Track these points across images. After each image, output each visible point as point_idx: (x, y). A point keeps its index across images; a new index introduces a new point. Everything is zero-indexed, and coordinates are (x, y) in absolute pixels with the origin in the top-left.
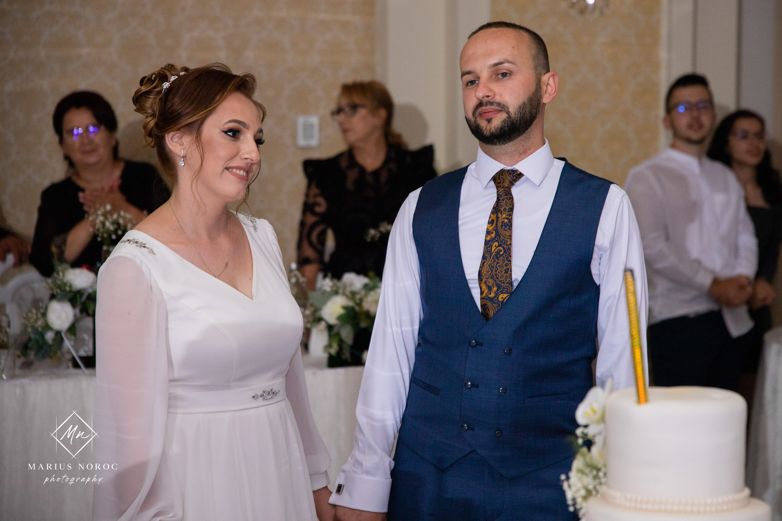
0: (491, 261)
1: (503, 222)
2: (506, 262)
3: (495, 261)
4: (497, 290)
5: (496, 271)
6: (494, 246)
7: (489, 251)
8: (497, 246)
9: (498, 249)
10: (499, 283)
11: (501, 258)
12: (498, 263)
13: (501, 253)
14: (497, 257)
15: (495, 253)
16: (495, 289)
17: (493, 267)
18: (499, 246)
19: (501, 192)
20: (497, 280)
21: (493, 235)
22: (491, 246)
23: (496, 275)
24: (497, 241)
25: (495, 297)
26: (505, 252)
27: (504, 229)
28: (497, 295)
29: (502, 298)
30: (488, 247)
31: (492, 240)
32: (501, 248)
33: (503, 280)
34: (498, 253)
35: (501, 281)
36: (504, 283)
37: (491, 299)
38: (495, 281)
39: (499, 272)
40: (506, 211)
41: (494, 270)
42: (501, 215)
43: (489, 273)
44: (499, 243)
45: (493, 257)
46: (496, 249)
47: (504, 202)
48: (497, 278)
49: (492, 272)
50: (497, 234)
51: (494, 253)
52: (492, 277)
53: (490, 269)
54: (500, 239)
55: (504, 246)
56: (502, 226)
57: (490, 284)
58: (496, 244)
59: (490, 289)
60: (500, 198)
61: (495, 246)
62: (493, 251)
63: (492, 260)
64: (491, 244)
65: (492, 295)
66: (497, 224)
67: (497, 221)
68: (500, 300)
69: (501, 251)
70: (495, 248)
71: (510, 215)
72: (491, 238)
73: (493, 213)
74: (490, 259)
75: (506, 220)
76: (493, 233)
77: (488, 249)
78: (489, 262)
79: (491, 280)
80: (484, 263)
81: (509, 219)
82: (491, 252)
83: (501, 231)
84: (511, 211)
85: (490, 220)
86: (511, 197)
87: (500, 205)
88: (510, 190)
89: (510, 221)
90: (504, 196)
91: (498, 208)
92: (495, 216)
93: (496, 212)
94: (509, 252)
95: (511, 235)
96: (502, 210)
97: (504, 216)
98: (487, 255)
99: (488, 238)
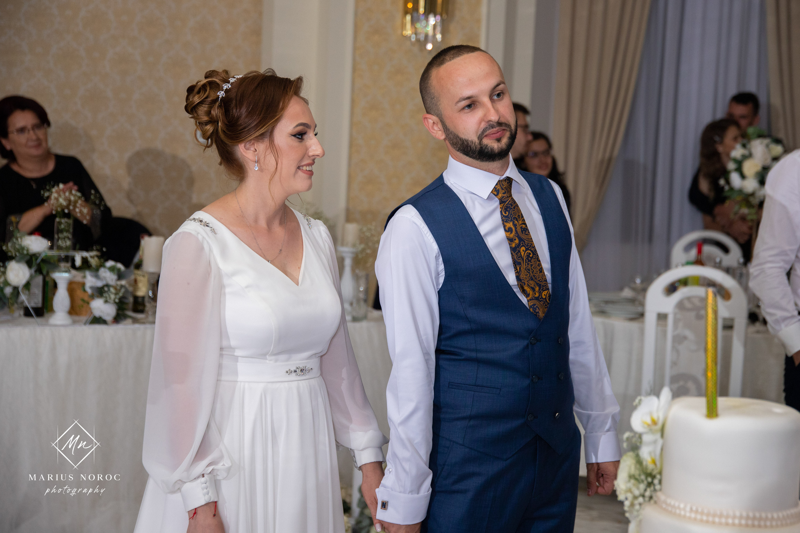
0: (525, 265)
1: (521, 228)
2: (538, 263)
3: (528, 264)
4: (539, 290)
5: (533, 272)
6: (521, 251)
7: (520, 257)
8: (524, 250)
9: (527, 253)
10: (539, 282)
11: (533, 260)
12: (532, 265)
13: (531, 256)
14: (528, 260)
15: (526, 257)
16: (537, 289)
17: (529, 270)
18: (527, 249)
19: (510, 201)
20: (536, 280)
21: (517, 241)
22: (519, 251)
23: (534, 276)
25: (539, 296)
26: (534, 254)
27: (525, 233)
28: (540, 293)
29: (545, 295)
30: (518, 253)
31: (518, 246)
32: (529, 251)
33: (540, 279)
34: (528, 256)
35: (539, 281)
36: (542, 281)
37: (537, 299)
38: (535, 281)
39: (535, 273)
40: (521, 218)
41: (531, 272)
42: (517, 221)
43: (528, 275)
44: (525, 247)
45: (525, 262)
46: (525, 254)
47: (516, 210)
48: (536, 278)
49: (530, 275)
50: (521, 239)
51: (525, 257)
52: (532, 279)
53: (528, 272)
54: (525, 244)
55: (531, 249)
56: (522, 231)
57: (532, 286)
58: (523, 248)
59: (533, 289)
60: (512, 206)
61: (523, 250)
62: (523, 256)
63: (525, 263)
64: (518, 250)
65: (537, 295)
66: (516, 231)
67: (516, 228)
68: (544, 297)
69: (530, 254)
70: (523, 253)
71: (524, 220)
72: (516, 245)
73: (506, 222)
74: (524, 263)
75: (524, 226)
76: (515, 240)
77: (518, 255)
78: (524, 266)
79: (531, 282)
80: (520, 268)
81: (525, 224)
82: (522, 257)
83: (523, 236)
84: (523, 217)
85: (507, 228)
86: (517, 205)
87: (514, 213)
88: (512, 199)
89: (526, 226)
90: (514, 204)
91: (512, 216)
92: (511, 223)
93: (511, 220)
94: (536, 253)
95: (531, 239)
96: (517, 217)
97: (520, 222)
98: (520, 261)
99: (514, 245)
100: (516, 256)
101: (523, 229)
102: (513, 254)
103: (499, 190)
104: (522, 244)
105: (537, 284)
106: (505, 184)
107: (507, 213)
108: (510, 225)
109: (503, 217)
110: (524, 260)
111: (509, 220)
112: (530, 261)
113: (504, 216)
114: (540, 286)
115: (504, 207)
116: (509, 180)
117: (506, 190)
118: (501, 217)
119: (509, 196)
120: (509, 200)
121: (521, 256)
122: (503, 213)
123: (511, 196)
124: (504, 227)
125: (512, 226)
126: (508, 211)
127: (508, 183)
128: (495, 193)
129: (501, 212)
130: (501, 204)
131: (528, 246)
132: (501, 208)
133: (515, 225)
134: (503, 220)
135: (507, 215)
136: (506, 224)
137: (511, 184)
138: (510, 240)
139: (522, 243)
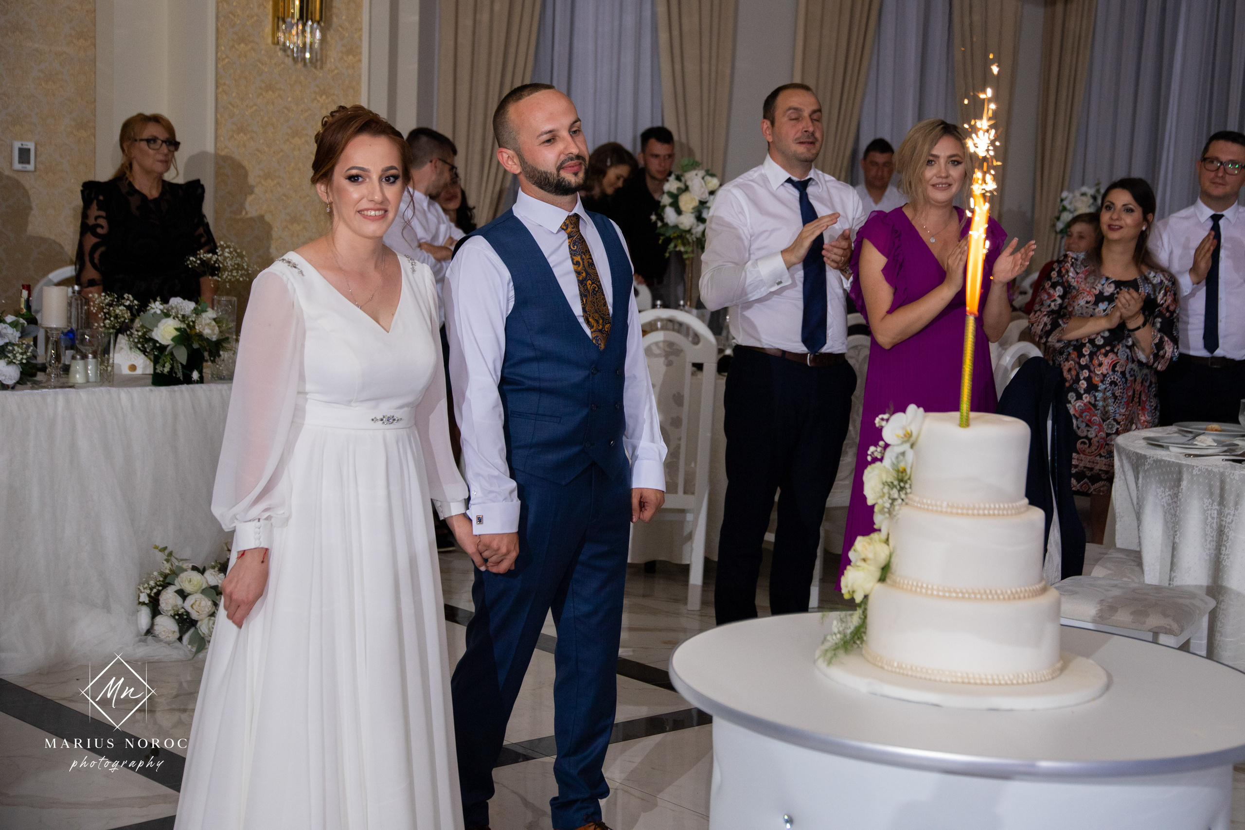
1: (588, 262)
2: (602, 297)
3: (594, 297)
4: (603, 322)
5: (597, 305)
6: (588, 284)
8: (591, 283)
9: (593, 286)
10: (602, 315)
11: (598, 294)
12: (597, 299)
13: (596, 289)
16: (601, 321)
17: (594, 302)
18: (593, 283)
21: (584, 274)
22: (586, 284)
23: (598, 308)
24: (589, 279)
25: (602, 328)
26: (599, 288)
27: (591, 268)
28: (604, 326)
29: (606, 327)
30: (585, 286)
31: (585, 280)
32: (595, 285)
34: (594, 290)
35: (602, 312)
36: (605, 314)
37: (600, 331)
38: (599, 314)
39: (599, 306)
41: (595, 304)
42: (585, 256)
44: (591, 281)
45: (591, 295)
46: (591, 288)
47: (583, 245)
49: (594, 308)
50: (587, 273)
51: (591, 290)
52: (597, 312)
53: (592, 305)
54: (591, 278)
56: (589, 266)
57: (597, 318)
58: (589, 282)
59: (597, 322)
60: (579, 241)
62: (589, 289)
65: (600, 326)
66: (583, 265)
67: (583, 262)
68: (606, 329)
69: (595, 288)
70: (589, 286)
71: (590, 255)
72: (583, 278)
73: (574, 255)
75: (590, 261)
76: (582, 273)
77: (585, 288)
78: (590, 299)
79: (596, 315)
80: (586, 301)
81: (591, 258)
82: (588, 291)
83: (590, 271)
84: (589, 252)
85: (575, 261)
86: (584, 240)
87: (581, 248)
88: (580, 234)
89: (593, 261)
90: (582, 239)
91: (580, 250)
92: (579, 257)
93: (579, 254)
94: (601, 287)
95: (597, 274)
96: (585, 252)
97: (588, 257)
98: (586, 294)
99: (581, 278)
100: (583, 289)
101: (590, 263)
102: (581, 287)
103: (568, 225)
105: (601, 317)
106: (574, 219)
107: (575, 247)
108: (578, 258)
109: (571, 251)
110: (590, 293)
111: (577, 254)
112: (595, 294)
114: (603, 319)
115: (572, 241)
116: (577, 216)
117: (575, 226)
118: (569, 250)
119: (577, 231)
120: (577, 235)
121: (587, 289)
122: (572, 247)
123: (579, 231)
124: (573, 260)
125: (580, 260)
126: (576, 245)
127: (576, 219)
128: (565, 228)
129: (569, 246)
130: (570, 239)
131: (593, 280)
132: (569, 242)
133: (583, 259)
134: (571, 254)
135: (575, 249)
136: (574, 258)
137: (579, 220)
138: (578, 273)
139: (589, 277)
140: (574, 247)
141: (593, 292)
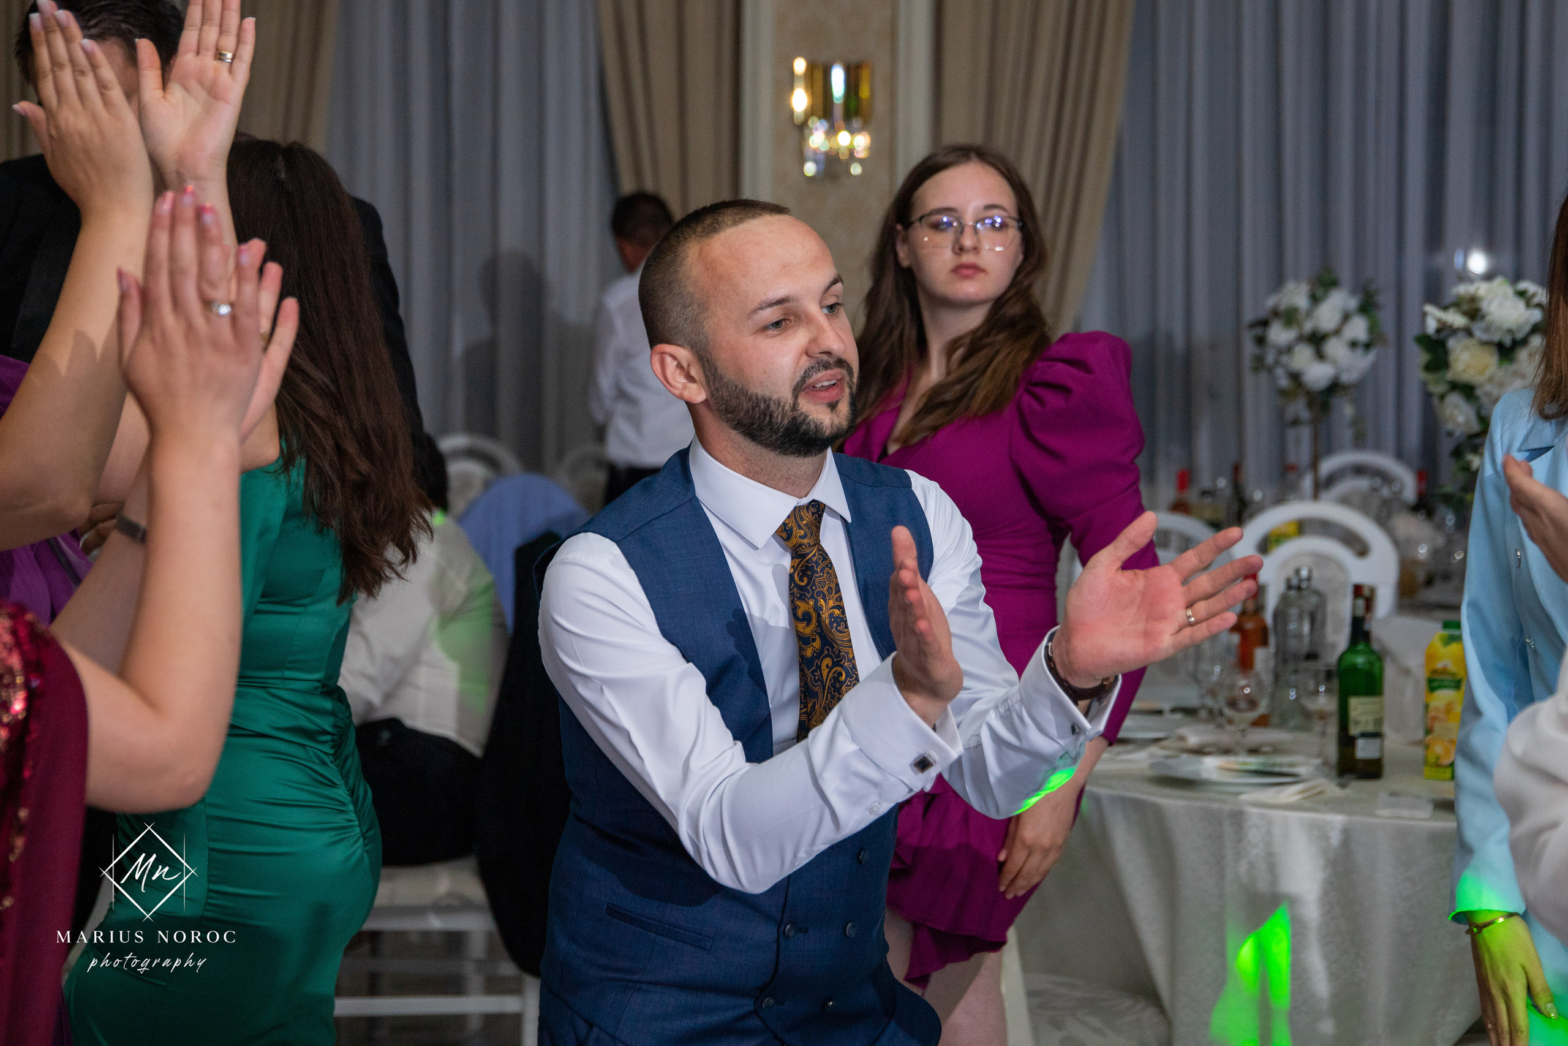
0: (827, 699)
1: (831, 615)
6: (824, 666)
7: (819, 680)
8: (830, 665)
9: (835, 672)
13: (842, 679)
14: (834, 687)
15: (830, 680)
18: (834, 660)
19: (814, 555)
21: (817, 644)
22: (819, 667)
24: (828, 655)
26: (848, 676)
27: (836, 628)
30: (815, 671)
31: (819, 655)
32: (839, 669)
40: (834, 593)
42: (825, 601)
44: (832, 658)
45: (828, 692)
46: (831, 674)
47: (825, 575)
51: (828, 680)
54: (832, 651)
55: (844, 663)
56: (832, 623)
58: (827, 661)
60: (817, 568)
61: (828, 666)
62: (825, 678)
63: (827, 695)
64: (817, 664)
66: (820, 621)
67: (820, 616)
69: (840, 674)
70: (827, 670)
71: (840, 599)
72: (815, 652)
73: (799, 599)
74: (824, 694)
75: (837, 612)
76: (814, 640)
77: (815, 676)
78: (823, 701)
80: (814, 705)
81: (841, 608)
82: (822, 682)
84: (838, 591)
85: (800, 613)
86: (831, 563)
87: (820, 582)
89: (843, 612)
90: (822, 562)
91: (816, 589)
92: (811, 603)
94: (854, 673)
95: (850, 641)
96: (826, 593)
97: (831, 603)
98: (816, 689)
99: (809, 653)
100: (811, 678)
101: (834, 618)
102: (806, 671)
103: (791, 529)
104: (826, 652)
106: (808, 517)
107: (805, 579)
108: (807, 606)
109: (794, 587)
110: (827, 688)
111: (805, 596)
112: (838, 690)
113: (796, 585)
115: (800, 566)
116: (818, 509)
117: (809, 529)
118: (790, 587)
119: (812, 543)
120: (813, 553)
121: (821, 679)
122: (796, 580)
123: (818, 542)
124: (793, 610)
125: (811, 611)
126: (807, 576)
127: (813, 514)
128: (784, 535)
129: (791, 576)
130: (795, 560)
131: (838, 656)
132: (793, 567)
133: (818, 609)
135: (803, 584)
136: (798, 603)
137: (820, 516)
138: (804, 640)
139: (828, 650)
140: (802, 581)
141: (833, 685)
